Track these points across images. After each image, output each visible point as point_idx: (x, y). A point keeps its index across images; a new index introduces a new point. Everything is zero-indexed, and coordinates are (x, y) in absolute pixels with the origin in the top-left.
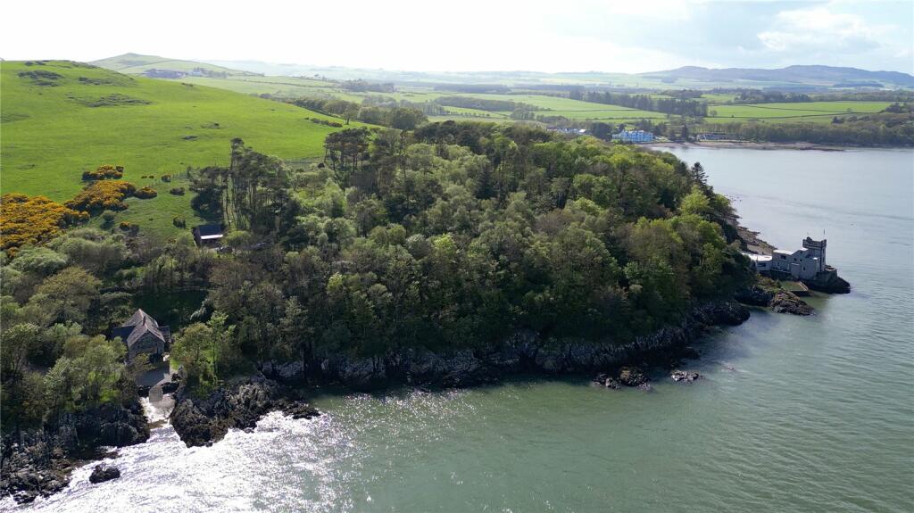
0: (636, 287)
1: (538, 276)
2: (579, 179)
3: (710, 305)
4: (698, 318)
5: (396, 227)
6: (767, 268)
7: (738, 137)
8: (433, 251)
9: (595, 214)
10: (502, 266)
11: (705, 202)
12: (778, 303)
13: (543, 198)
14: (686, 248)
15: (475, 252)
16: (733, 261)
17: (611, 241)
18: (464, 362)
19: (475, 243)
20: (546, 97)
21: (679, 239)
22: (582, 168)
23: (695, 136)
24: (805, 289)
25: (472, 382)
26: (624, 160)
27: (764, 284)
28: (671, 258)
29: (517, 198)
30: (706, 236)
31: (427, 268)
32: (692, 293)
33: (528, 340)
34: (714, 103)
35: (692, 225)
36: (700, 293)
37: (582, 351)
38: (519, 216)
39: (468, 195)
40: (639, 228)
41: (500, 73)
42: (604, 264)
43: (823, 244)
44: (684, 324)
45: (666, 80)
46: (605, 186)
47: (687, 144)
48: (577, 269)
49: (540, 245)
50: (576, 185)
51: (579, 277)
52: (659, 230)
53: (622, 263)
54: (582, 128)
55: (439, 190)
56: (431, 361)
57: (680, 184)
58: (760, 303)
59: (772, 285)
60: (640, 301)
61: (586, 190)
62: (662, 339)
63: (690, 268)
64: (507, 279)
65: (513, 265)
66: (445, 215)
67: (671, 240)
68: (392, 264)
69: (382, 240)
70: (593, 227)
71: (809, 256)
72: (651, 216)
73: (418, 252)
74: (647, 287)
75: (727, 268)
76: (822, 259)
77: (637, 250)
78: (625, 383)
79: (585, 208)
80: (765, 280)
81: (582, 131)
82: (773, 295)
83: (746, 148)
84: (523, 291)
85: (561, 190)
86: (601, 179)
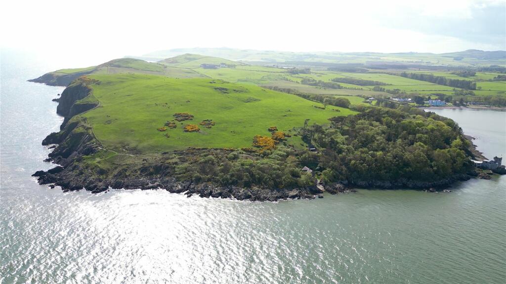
0: (435, 168)
1: (407, 164)
2: (418, 135)
3: (458, 175)
4: (453, 178)
5: (365, 149)
6: (480, 165)
7: (489, 103)
8: (377, 156)
9: (424, 147)
10: (397, 161)
11: (461, 143)
12: (480, 176)
13: (406, 141)
14: (451, 158)
15: (389, 157)
16: (467, 163)
17: (428, 156)
18: (388, 184)
19: (389, 154)
20: (388, 75)
21: (449, 156)
22: (418, 132)
23: (467, 103)
24: (492, 172)
25: (391, 188)
26: (433, 128)
27: (477, 170)
28: (446, 161)
29: (399, 141)
30: (459, 155)
31: (376, 160)
32: (452, 171)
33: (404, 180)
34: (481, 80)
35: (454, 151)
36: (455, 171)
37: (419, 184)
38: (401, 147)
39: (384, 140)
40: (437, 152)
41: (358, 54)
42: (426, 161)
43: (501, 159)
44: (449, 179)
45: (456, 59)
46: (426, 138)
47: (462, 107)
48: (418, 162)
49: (408, 156)
50: (417, 137)
51: (418, 165)
52: (443, 152)
53: (431, 162)
54: (410, 98)
55: (375, 138)
56: (379, 183)
57: (453, 134)
58: (475, 176)
59: (479, 170)
60: (436, 172)
61: (420, 139)
62: (441, 183)
63: (452, 164)
64: (399, 164)
65: (400, 161)
66: (378, 145)
67: (447, 156)
68: (367, 159)
69: (362, 152)
70: (423, 151)
71: (495, 162)
72: (441, 148)
73: (373, 156)
74: (438, 168)
75: (464, 165)
76: (500, 163)
77: (436, 158)
78: (431, 191)
79: (420, 145)
80: (477, 169)
81: (410, 99)
82: (479, 173)
83: (492, 110)
84: (403, 168)
85: (412, 139)
86: (425, 136)
